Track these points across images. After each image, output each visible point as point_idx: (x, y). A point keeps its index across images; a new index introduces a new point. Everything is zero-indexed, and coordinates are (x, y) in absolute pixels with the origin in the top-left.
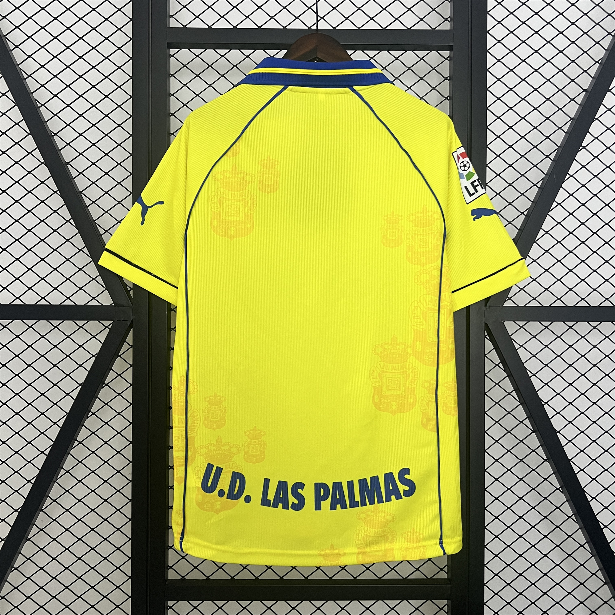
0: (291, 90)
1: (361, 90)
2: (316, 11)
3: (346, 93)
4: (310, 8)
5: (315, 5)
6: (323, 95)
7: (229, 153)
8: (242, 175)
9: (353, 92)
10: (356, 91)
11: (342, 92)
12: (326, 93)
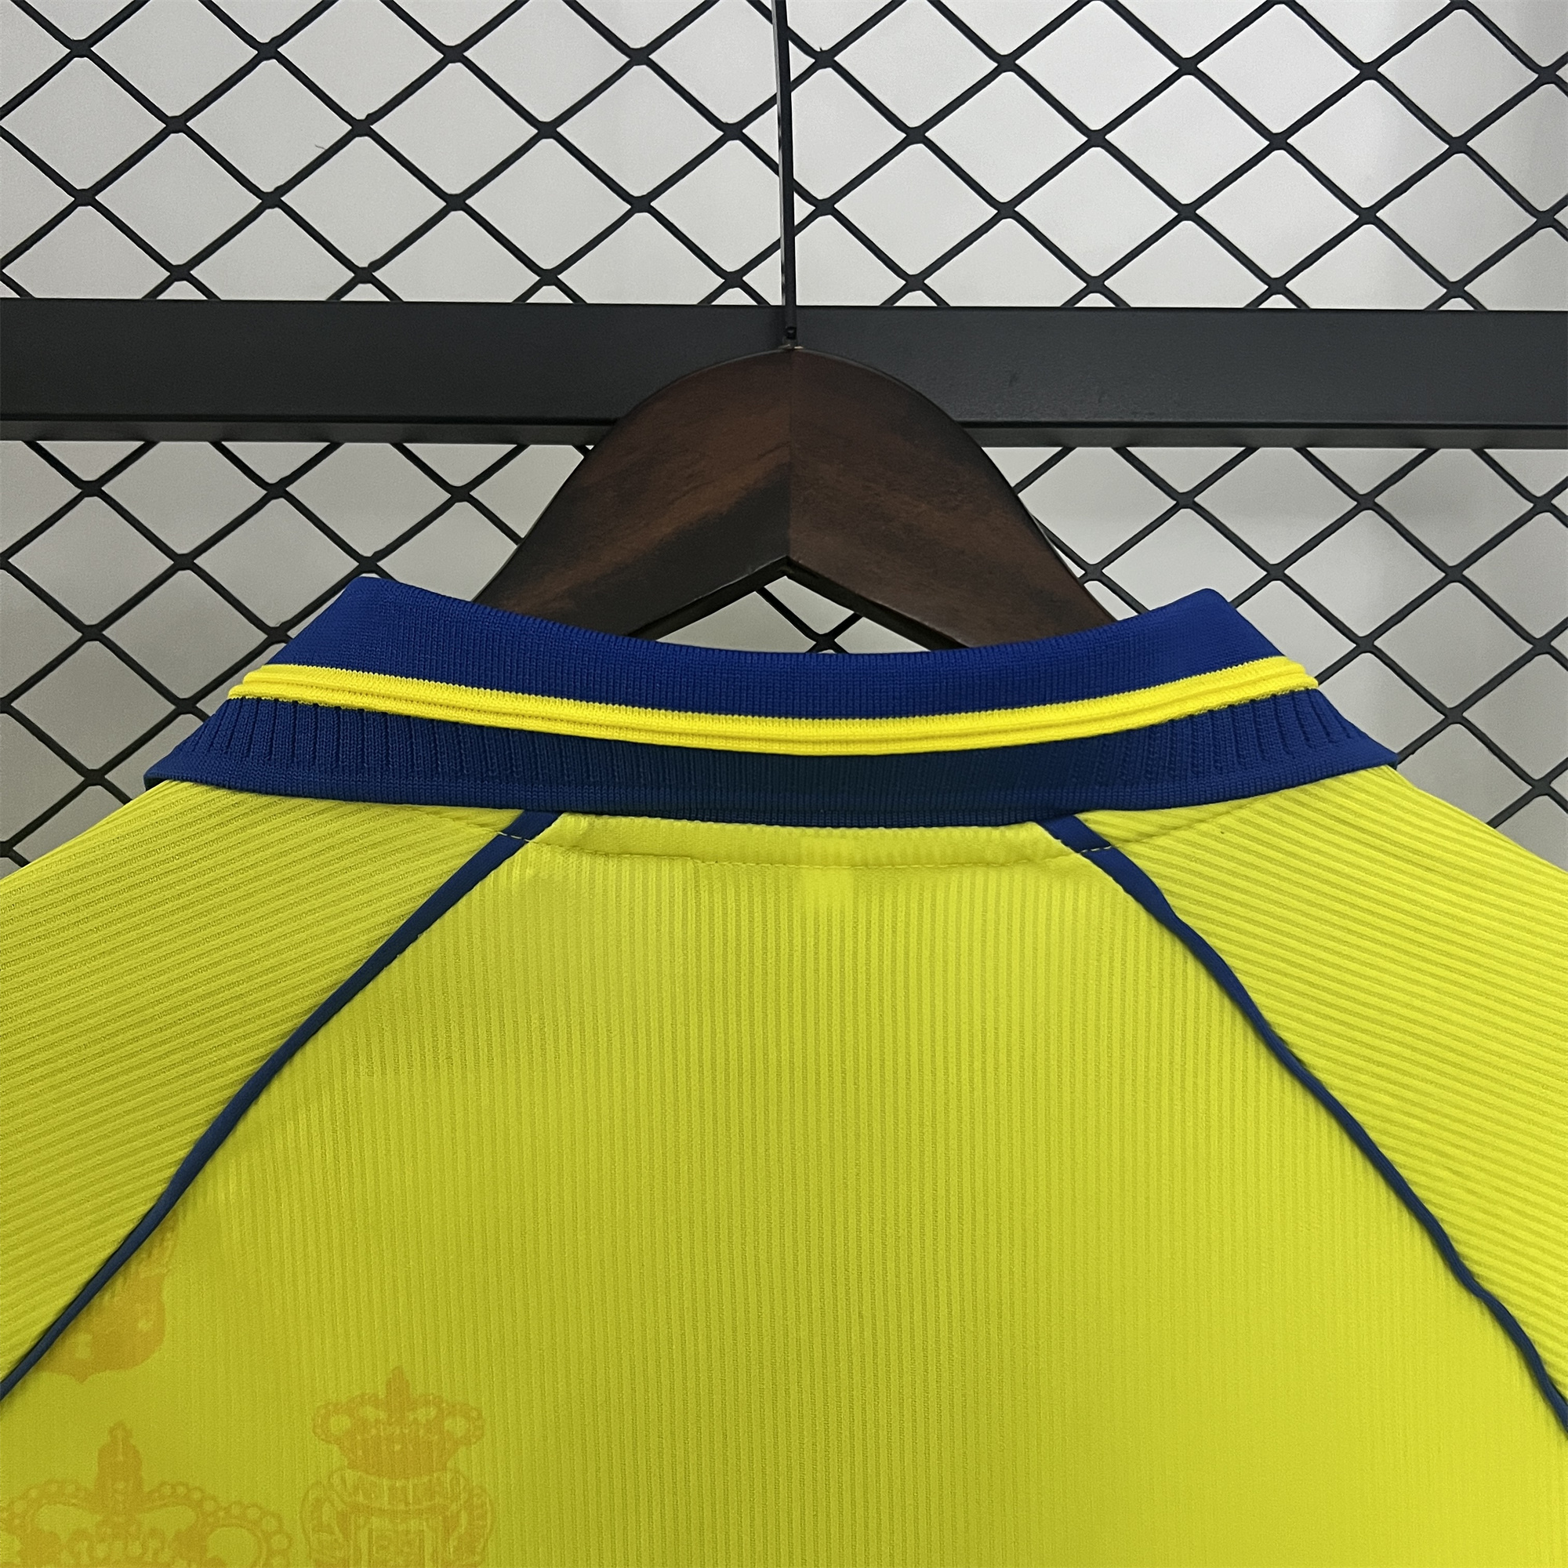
0: (577, 846)
1: (1143, 837)
2: (776, 156)
3: (1024, 858)
4: (733, 132)
5: (774, 111)
6: (843, 879)
7: (79, 1343)
8: (179, 1518)
9: (1077, 851)
10: (1108, 844)
11: (989, 855)
12: (862, 865)
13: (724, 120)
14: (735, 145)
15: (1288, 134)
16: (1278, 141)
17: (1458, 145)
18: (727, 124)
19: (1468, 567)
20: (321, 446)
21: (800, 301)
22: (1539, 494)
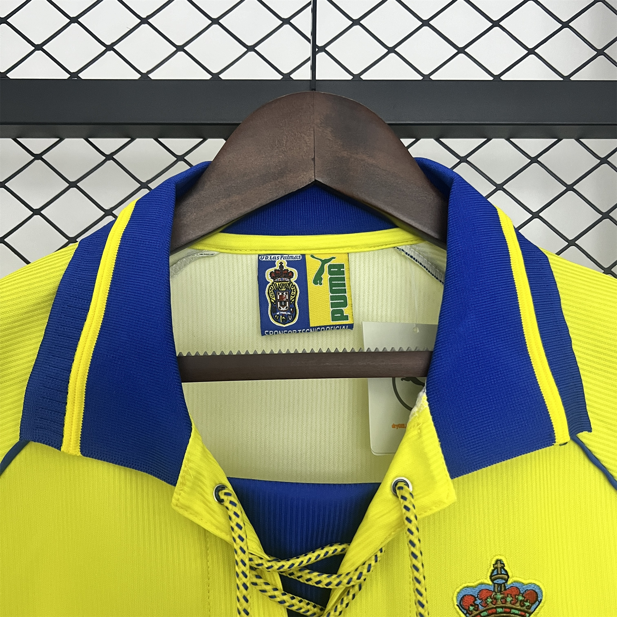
13: (283, 17)
14: (287, 26)
15: (499, 21)
16: (496, 24)
17: (565, 25)
18: (284, 19)
19: (575, 185)
20: (127, 140)
21: (317, 78)
22: (602, 157)
